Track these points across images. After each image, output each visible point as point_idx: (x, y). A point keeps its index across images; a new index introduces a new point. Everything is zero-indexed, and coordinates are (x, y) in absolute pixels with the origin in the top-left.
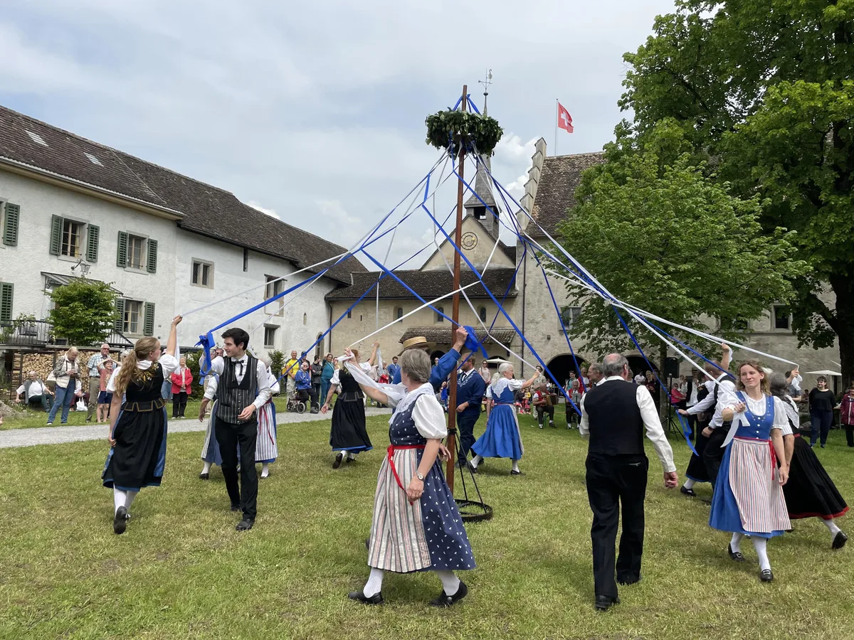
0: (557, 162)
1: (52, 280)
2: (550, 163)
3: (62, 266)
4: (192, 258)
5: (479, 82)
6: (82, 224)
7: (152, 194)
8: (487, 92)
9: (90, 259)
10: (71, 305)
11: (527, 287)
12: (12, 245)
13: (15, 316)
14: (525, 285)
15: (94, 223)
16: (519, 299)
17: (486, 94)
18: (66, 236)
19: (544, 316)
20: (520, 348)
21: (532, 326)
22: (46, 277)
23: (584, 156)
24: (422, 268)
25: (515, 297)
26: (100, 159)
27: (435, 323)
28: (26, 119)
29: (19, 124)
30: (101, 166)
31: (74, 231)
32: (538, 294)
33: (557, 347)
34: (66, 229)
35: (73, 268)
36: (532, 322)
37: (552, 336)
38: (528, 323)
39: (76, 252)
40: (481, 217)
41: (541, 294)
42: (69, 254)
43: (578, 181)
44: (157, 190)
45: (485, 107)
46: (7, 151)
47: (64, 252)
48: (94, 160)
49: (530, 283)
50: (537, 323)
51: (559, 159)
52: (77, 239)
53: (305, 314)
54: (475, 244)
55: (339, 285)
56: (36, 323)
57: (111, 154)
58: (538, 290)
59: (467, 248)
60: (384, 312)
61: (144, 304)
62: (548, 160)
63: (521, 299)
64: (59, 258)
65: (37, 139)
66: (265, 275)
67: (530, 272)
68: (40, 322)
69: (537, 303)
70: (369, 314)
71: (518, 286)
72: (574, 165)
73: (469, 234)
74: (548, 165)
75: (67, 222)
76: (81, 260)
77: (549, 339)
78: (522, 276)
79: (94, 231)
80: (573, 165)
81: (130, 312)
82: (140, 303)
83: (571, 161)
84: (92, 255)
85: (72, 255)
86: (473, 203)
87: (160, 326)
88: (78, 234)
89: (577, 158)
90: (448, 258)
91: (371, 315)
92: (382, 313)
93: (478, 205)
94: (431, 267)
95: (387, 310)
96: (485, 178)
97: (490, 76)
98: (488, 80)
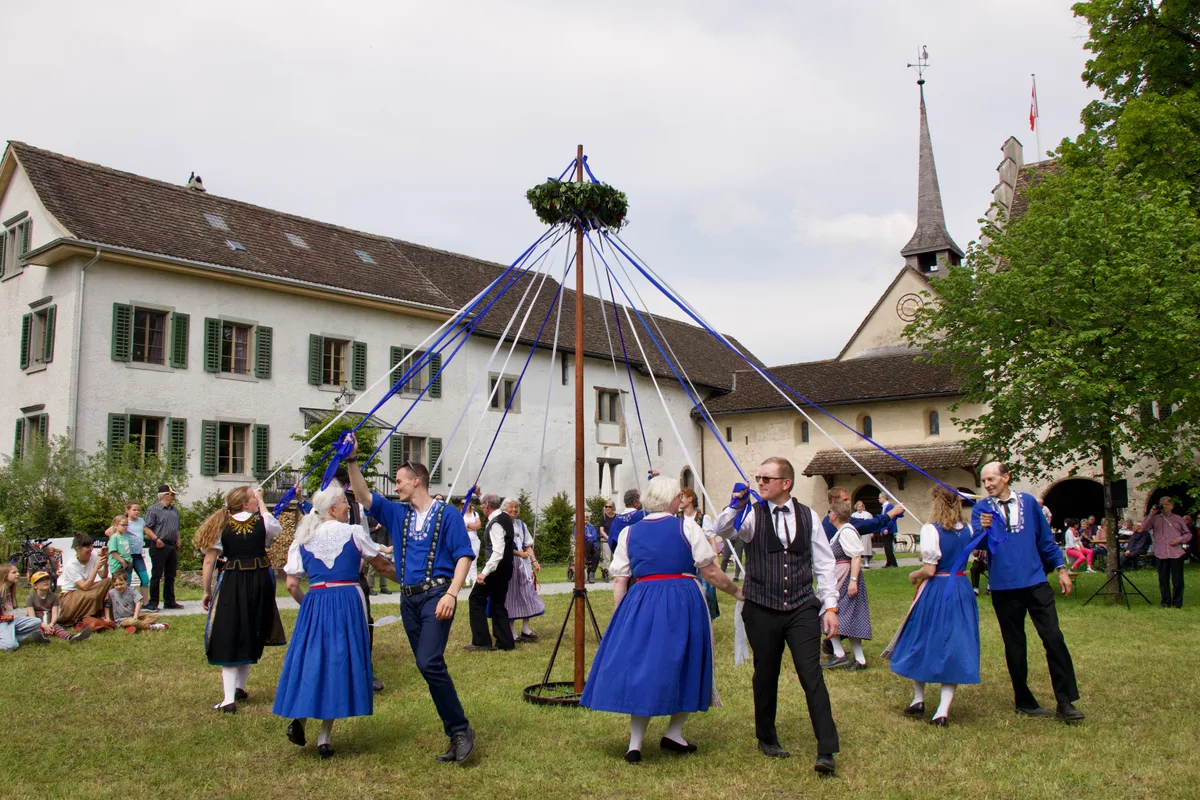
1: (312, 418)
2: (1028, 174)
3: (323, 398)
4: (490, 372)
5: (909, 66)
6: (346, 342)
7: (435, 292)
8: (923, 78)
9: (356, 386)
10: (324, 449)
12: (265, 378)
13: (271, 465)
15: (359, 339)
17: (921, 83)
18: (327, 359)
22: (306, 415)
24: (841, 356)
26: (374, 256)
28: (288, 218)
29: (277, 226)
30: (372, 265)
31: (338, 352)
34: (328, 351)
35: (337, 400)
39: (341, 379)
40: (933, 268)
42: (332, 382)
44: (443, 287)
45: (922, 101)
46: (257, 263)
47: (327, 381)
48: (365, 257)
51: (1044, 165)
52: (342, 363)
53: (660, 440)
55: (713, 393)
56: (292, 474)
57: (387, 246)
59: (907, 319)
60: (781, 430)
61: (427, 441)
62: (1025, 171)
64: (321, 388)
65: (298, 242)
66: (595, 387)
68: (297, 471)
70: (758, 434)
73: (910, 297)
74: (1026, 178)
75: (328, 342)
76: (345, 389)
79: (361, 350)
81: (411, 451)
82: (423, 439)
84: (360, 383)
85: (337, 382)
86: (915, 248)
87: (450, 469)
88: (342, 356)
90: (880, 338)
91: (762, 434)
92: (777, 430)
93: (923, 249)
94: (854, 354)
95: (783, 426)
96: (931, 206)
97: (926, 56)
98: (923, 62)
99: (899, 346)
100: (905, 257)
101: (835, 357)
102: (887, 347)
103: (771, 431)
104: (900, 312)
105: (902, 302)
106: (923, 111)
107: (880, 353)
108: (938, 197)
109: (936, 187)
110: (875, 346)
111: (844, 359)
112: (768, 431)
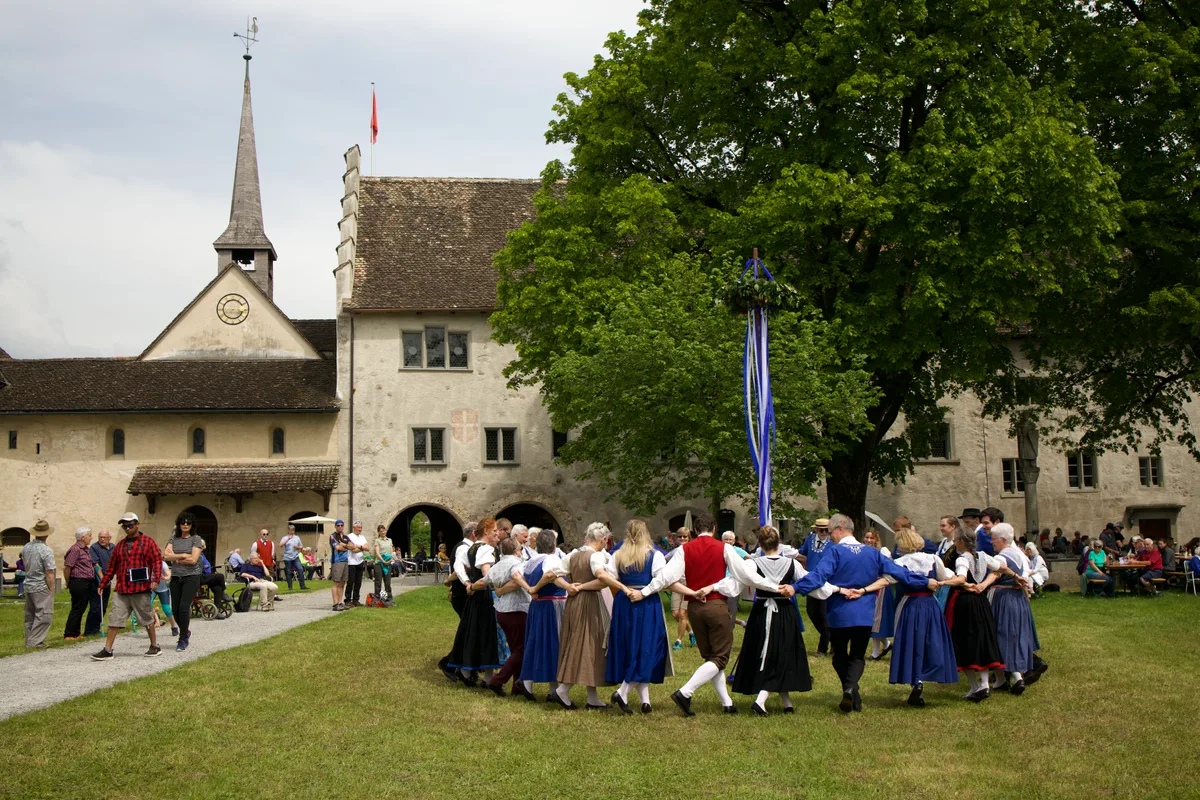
0: (382, 187)
2: (369, 186)
5: (235, 35)
8: (250, 54)
11: (355, 395)
14: (353, 391)
16: (344, 415)
17: (247, 58)
19: (385, 443)
20: (347, 496)
21: (367, 459)
23: (425, 182)
24: (144, 354)
25: (338, 410)
27: (189, 457)
32: (374, 405)
33: (408, 492)
36: (366, 452)
37: (399, 476)
38: (360, 454)
41: (380, 406)
43: (422, 221)
49: (359, 386)
50: (374, 454)
51: (385, 181)
54: (244, 315)
58: (374, 400)
59: (230, 321)
60: (87, 438)
62: (367, 183)
63: (347, 412)
67: (361, 369)
69: (373, 420)
70: (54, 442)
71: (342, 392)
72: (411, 194)
73: (231, 297)
74: (369, 191)
77: (394, 479)
78: (348, 375)
80: (409, 195)
83: (405, 187)
86: (231, 242)
89: (414, 184)
90: (193, 338)
91: (60, 443)
92: (82, 438)
93: (241, 245)
94: (160, 354)
95: (92, 433)
96: (250, 199)
97: (255, 29)
98: (251, 35)
99: (217, 350)
100: (217, 250)
101: (138, 354)
102: (202, 350)
103: (74, 439)
104: (221, 313)
105: (223, 301)
106: (247, 89)
107: (194, 355)
108: (258, 189)
109: (257, 179)
110: (189, 348)
111: (148, 358)
112: (70, 438)
